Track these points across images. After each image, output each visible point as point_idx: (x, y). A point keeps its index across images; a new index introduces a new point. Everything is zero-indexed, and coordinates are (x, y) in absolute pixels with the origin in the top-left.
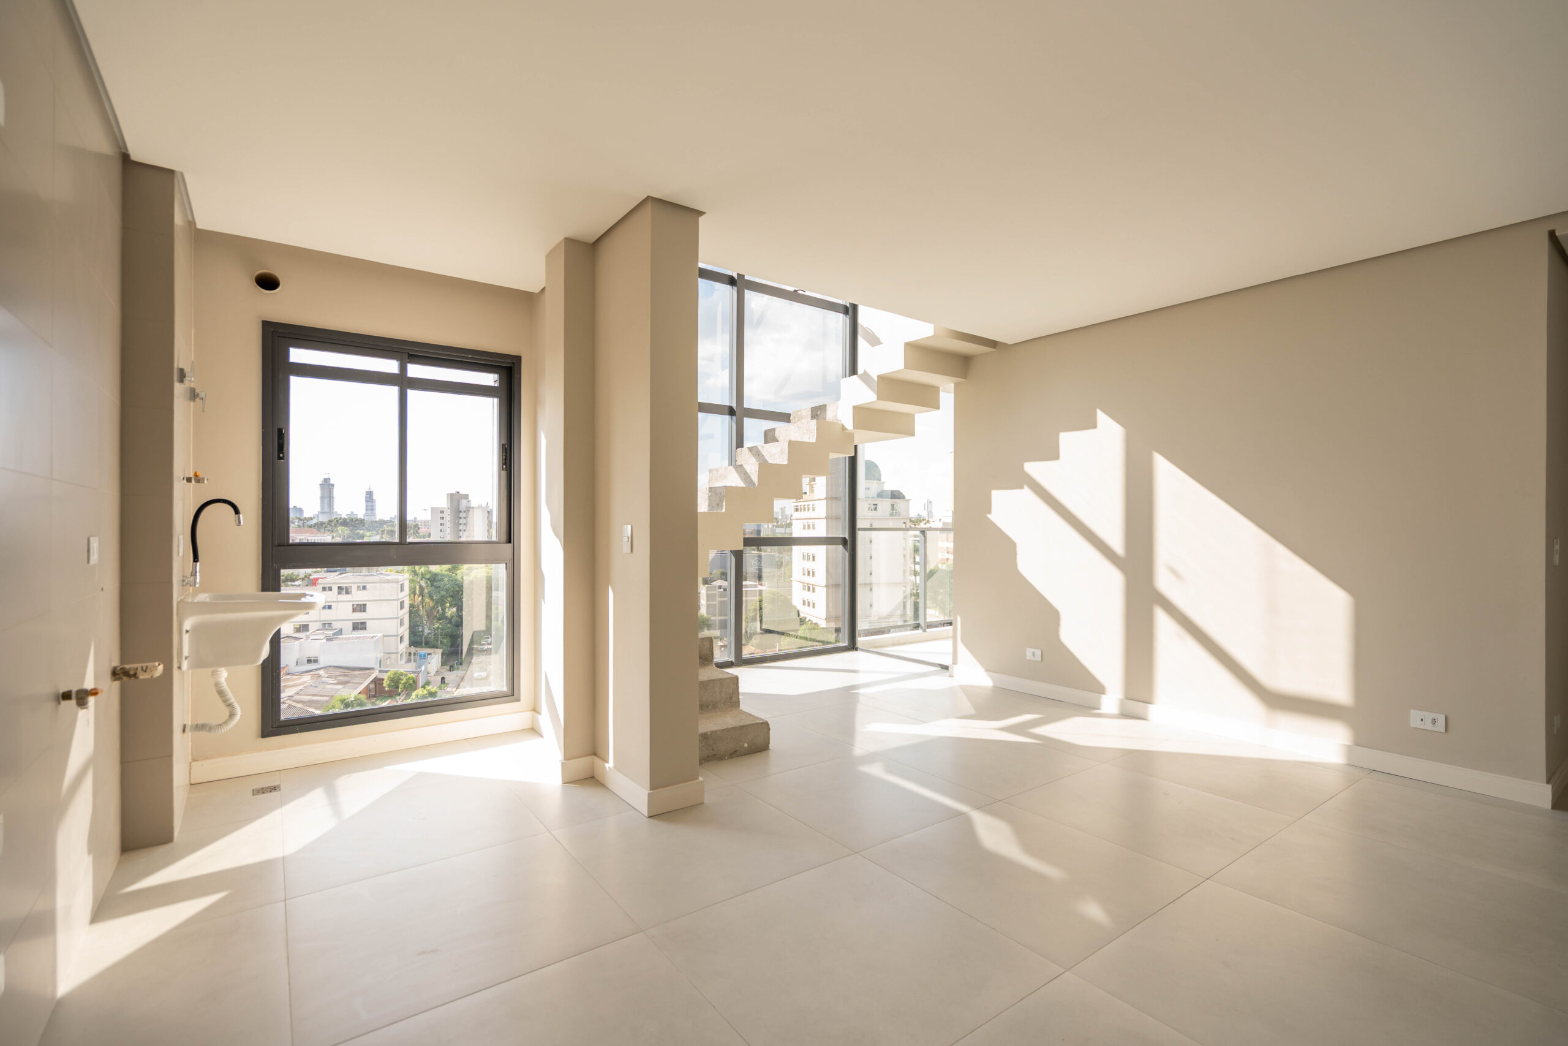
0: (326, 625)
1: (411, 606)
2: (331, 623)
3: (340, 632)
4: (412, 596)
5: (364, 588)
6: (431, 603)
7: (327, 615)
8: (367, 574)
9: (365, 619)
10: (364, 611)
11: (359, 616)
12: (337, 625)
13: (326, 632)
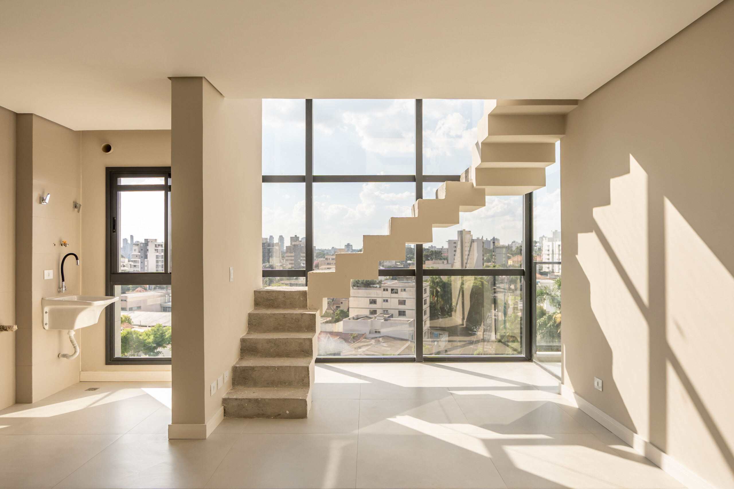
0: (385, 311)
1: (431, 303)
2: (388, 310)
3: (392, 316)
4: (432, 296)
5: (405, 290)
6: (442, 302)
7: (386, 305)
8: (406, 282)
9: (405, 309)
10: (405, 304)
11: (402, 307)
12: (391, 312)
13: (385, 316)
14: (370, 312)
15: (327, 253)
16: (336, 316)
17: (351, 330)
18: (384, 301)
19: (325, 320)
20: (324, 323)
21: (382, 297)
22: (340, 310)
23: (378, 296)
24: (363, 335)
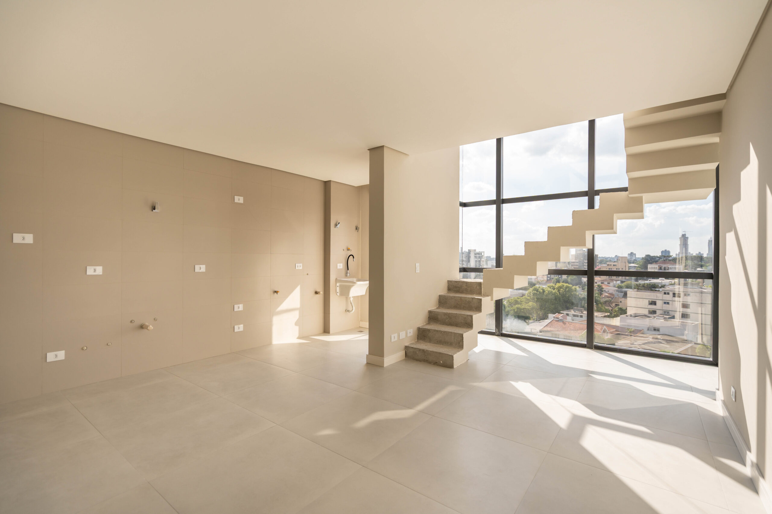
0: (666, 312)
2: (669, 312)
5: (688, 295)
8: (691, 287)
9: (689, 313)
10: (689, 308)
11: (686, 311)
13: (665, 316)
14: (649, 311)
15: (610, 260)
16: (614, 312)
17: (628, 325)
18: (665, 303)
19: (604, 315)
20: (602, 317)
21: (663, 300)
22: (618, 308)
23: (657, 299)
24: (641, 331)
